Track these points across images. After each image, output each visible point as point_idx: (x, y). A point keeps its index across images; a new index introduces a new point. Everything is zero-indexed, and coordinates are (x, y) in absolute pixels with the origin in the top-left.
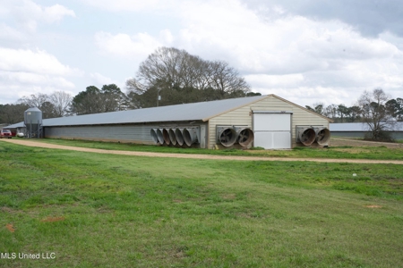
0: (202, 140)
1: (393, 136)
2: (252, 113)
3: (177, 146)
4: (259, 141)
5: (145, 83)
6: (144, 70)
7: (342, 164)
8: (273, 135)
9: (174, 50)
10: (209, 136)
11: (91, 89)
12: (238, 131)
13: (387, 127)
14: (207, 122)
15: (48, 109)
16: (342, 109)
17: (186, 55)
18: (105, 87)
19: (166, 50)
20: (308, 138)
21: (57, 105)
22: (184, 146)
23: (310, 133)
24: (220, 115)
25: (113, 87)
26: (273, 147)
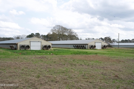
1: (112, 46)
18: (36, 34)
20: (104, 47)
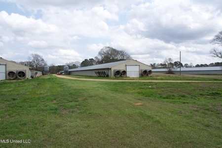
0: (110, 75)
2: (126, 65)
3: (102, 77)
4: (128, 74)
5: (100, 58)
6: (100, 53)
7: (149, 82)
8: (133, 72)
9: (108, 47)
10: (112, 73)
11: (86, 60)
12: (121, 72)
13: (173, 70)
14: (111, 69)
15: (74, 66)
16: (161, 65)
17: (112, 49)
18: (90, 59)
19: (106, 47)
20: (145, 73)
21: (76, 65)
22: (104, 77)
23: (145, 72)
24: (115, 66)
25: (92, 59)
26: (133, 76)
